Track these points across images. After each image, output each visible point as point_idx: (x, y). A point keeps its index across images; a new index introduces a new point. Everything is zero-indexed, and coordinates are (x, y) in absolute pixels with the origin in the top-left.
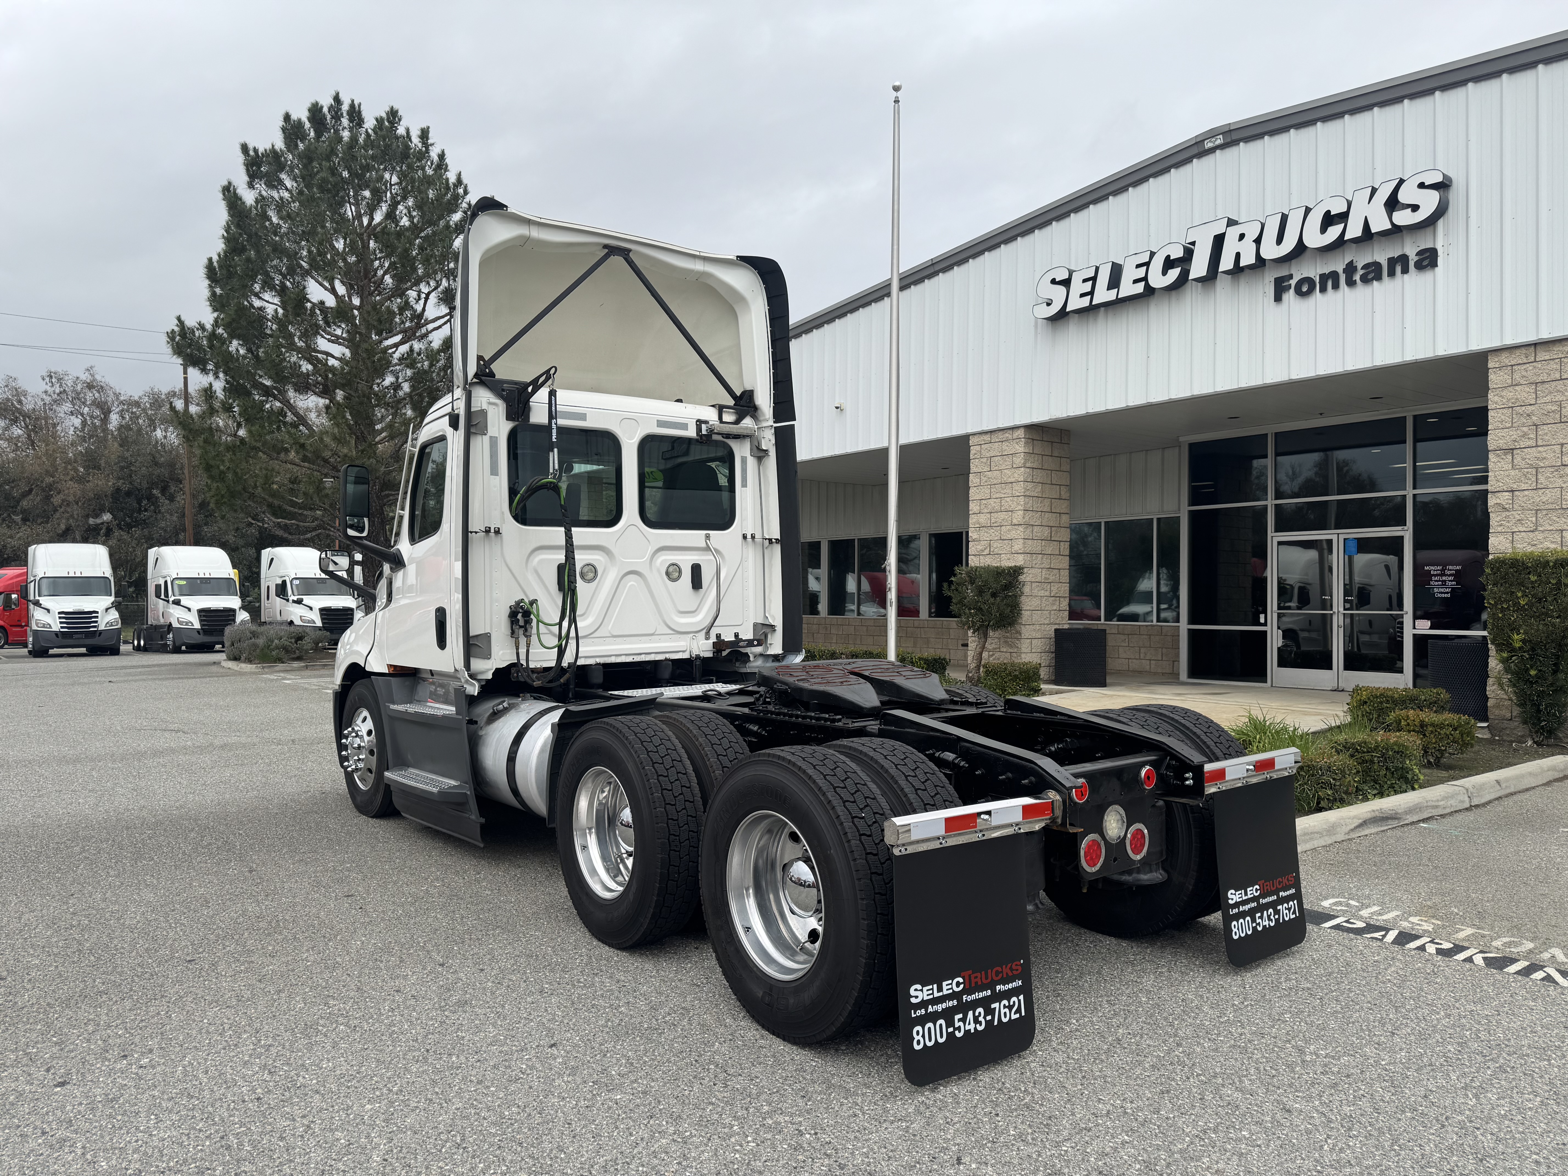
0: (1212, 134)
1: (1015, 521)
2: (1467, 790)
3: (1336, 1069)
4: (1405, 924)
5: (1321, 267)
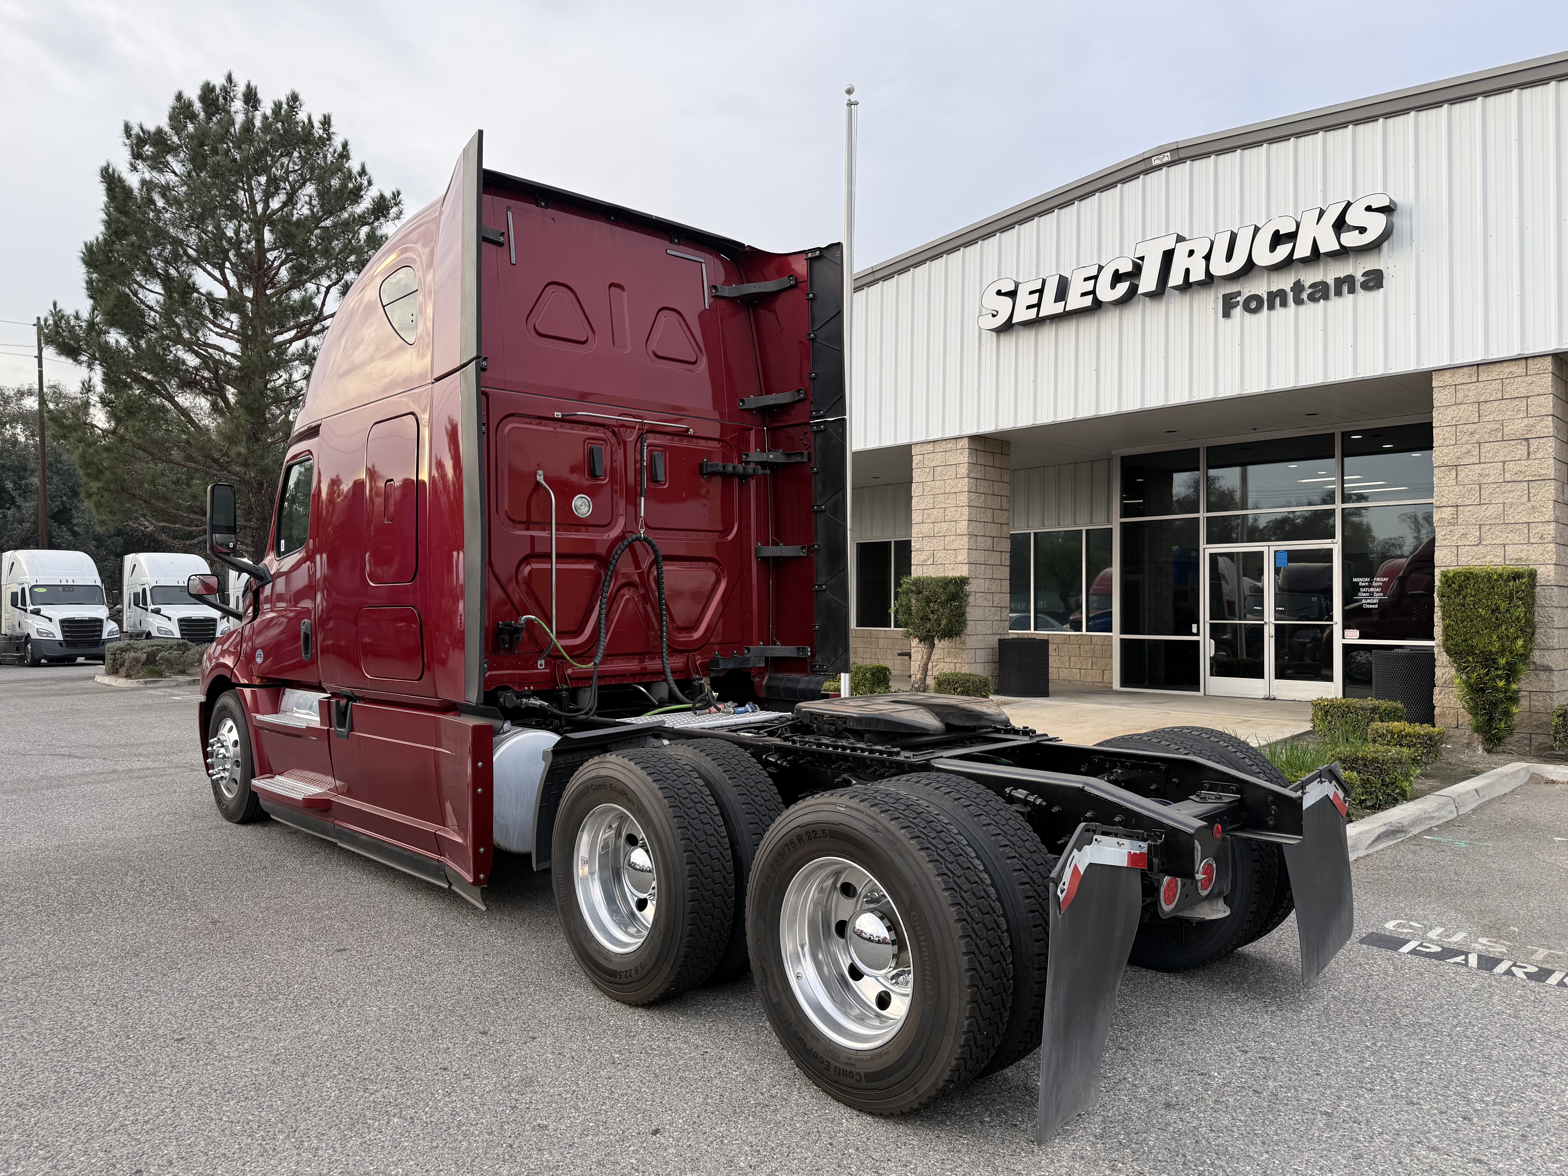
0: (1160, 152)
1: (959, 531)
2: (1454, 800)
4: (1477, 946)
5: (1269, 285)
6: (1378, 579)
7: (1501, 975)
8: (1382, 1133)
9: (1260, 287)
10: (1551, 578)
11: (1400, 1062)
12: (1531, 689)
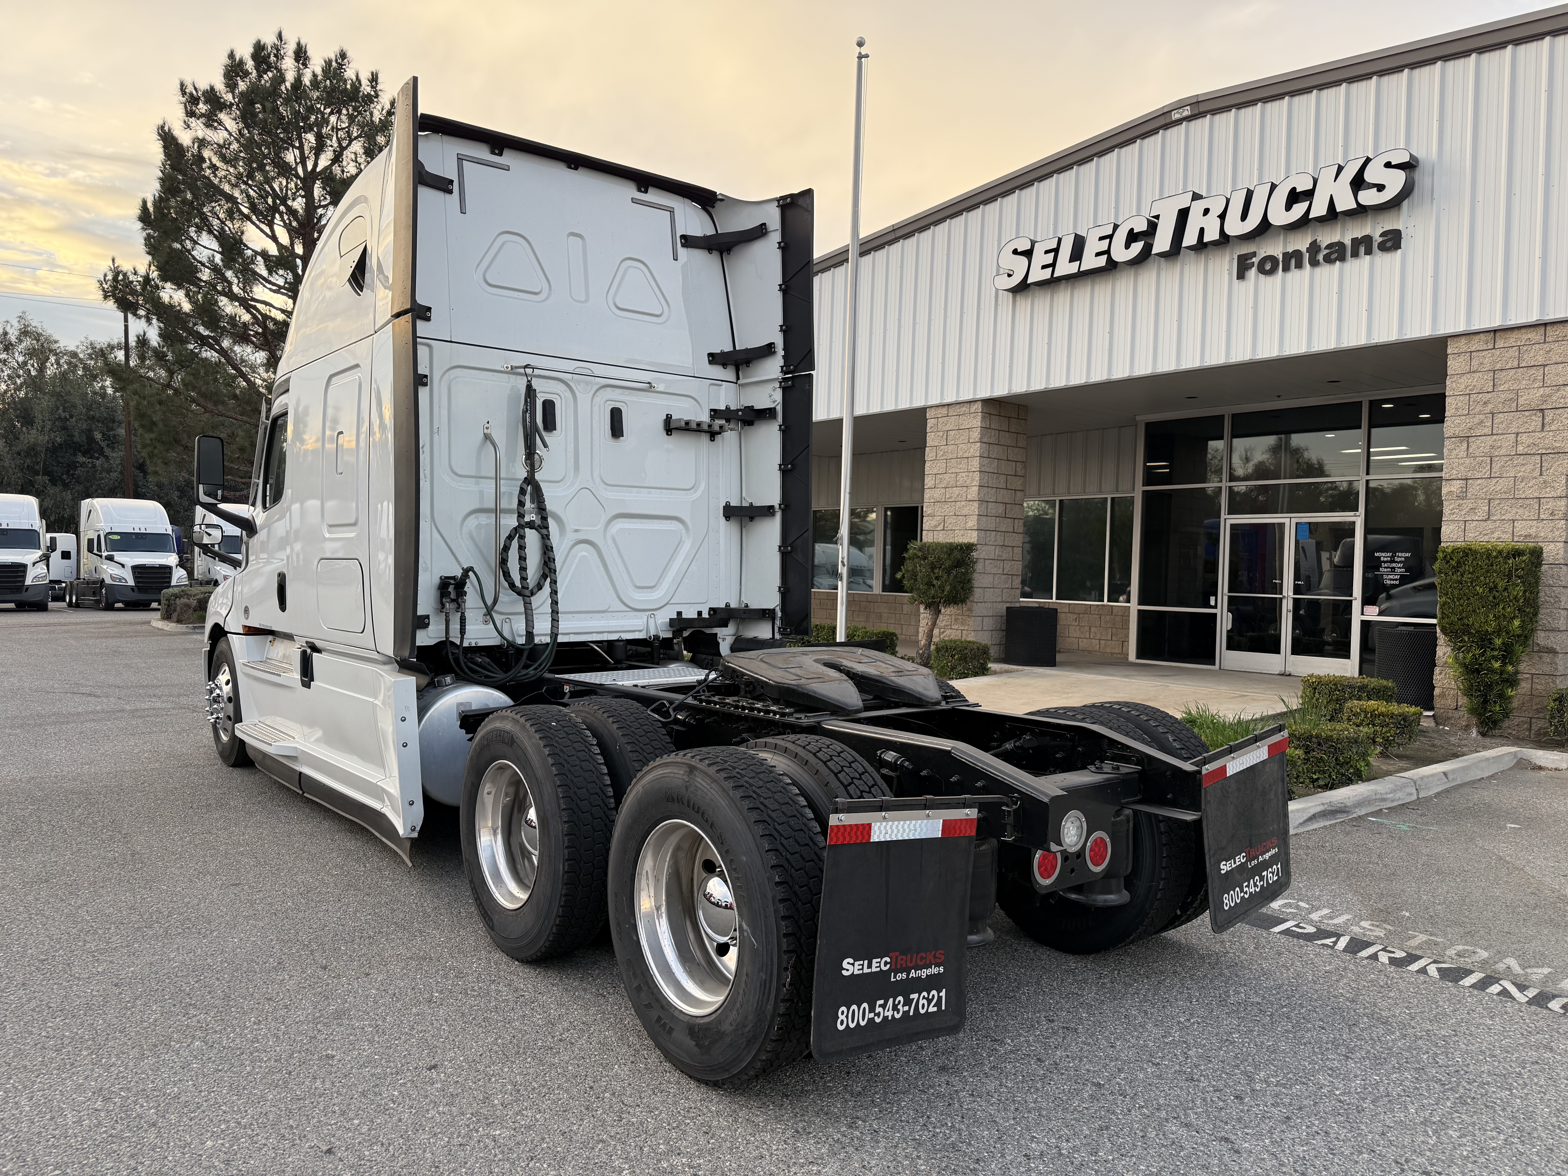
0: (1180, 105)
1: (969, 497)
2: (1415, 783)
3: (1287, 1100)
4: (1356, 929)
5: (1285, 245)
6: (1400, 554)
7: (1362, 959)
9: (1275, 248)
10: (1560, 556)
12: (1534, 671)
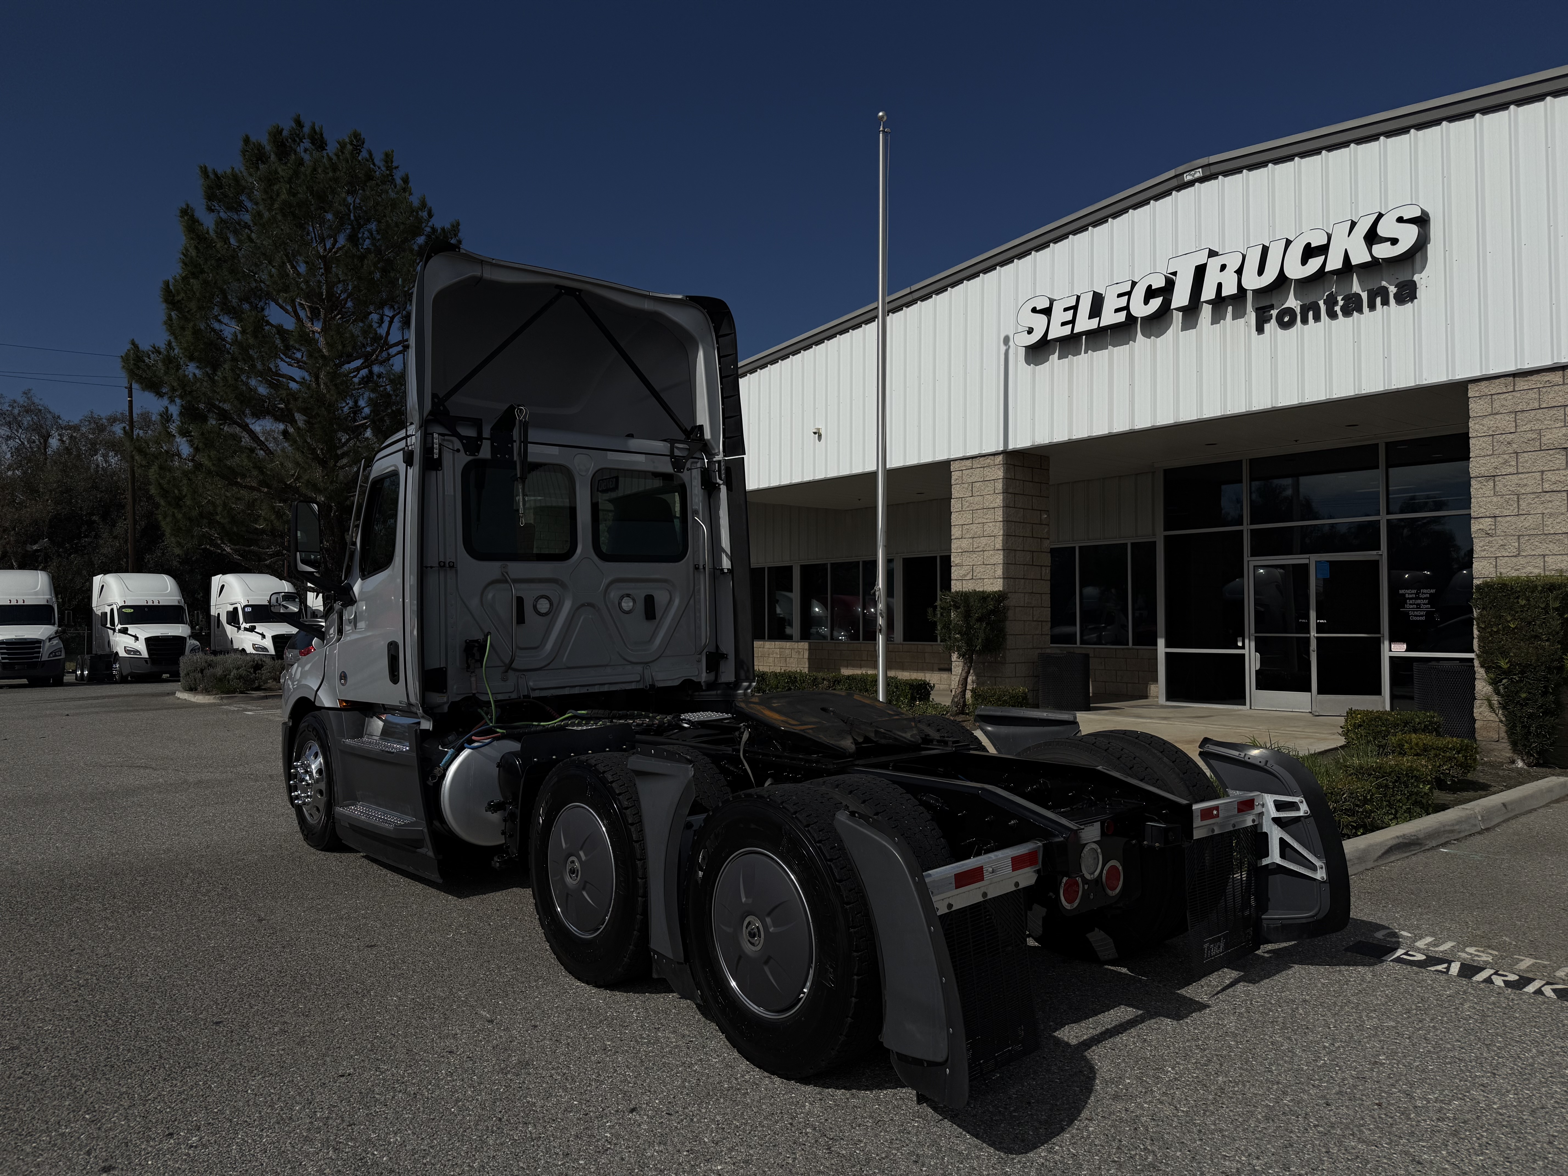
1: (995, 546)
2: (1477, 812)
5: (1302, 297)
6: (1425, 591)
8: (1318, 1126)
11: (1354, 1061)
